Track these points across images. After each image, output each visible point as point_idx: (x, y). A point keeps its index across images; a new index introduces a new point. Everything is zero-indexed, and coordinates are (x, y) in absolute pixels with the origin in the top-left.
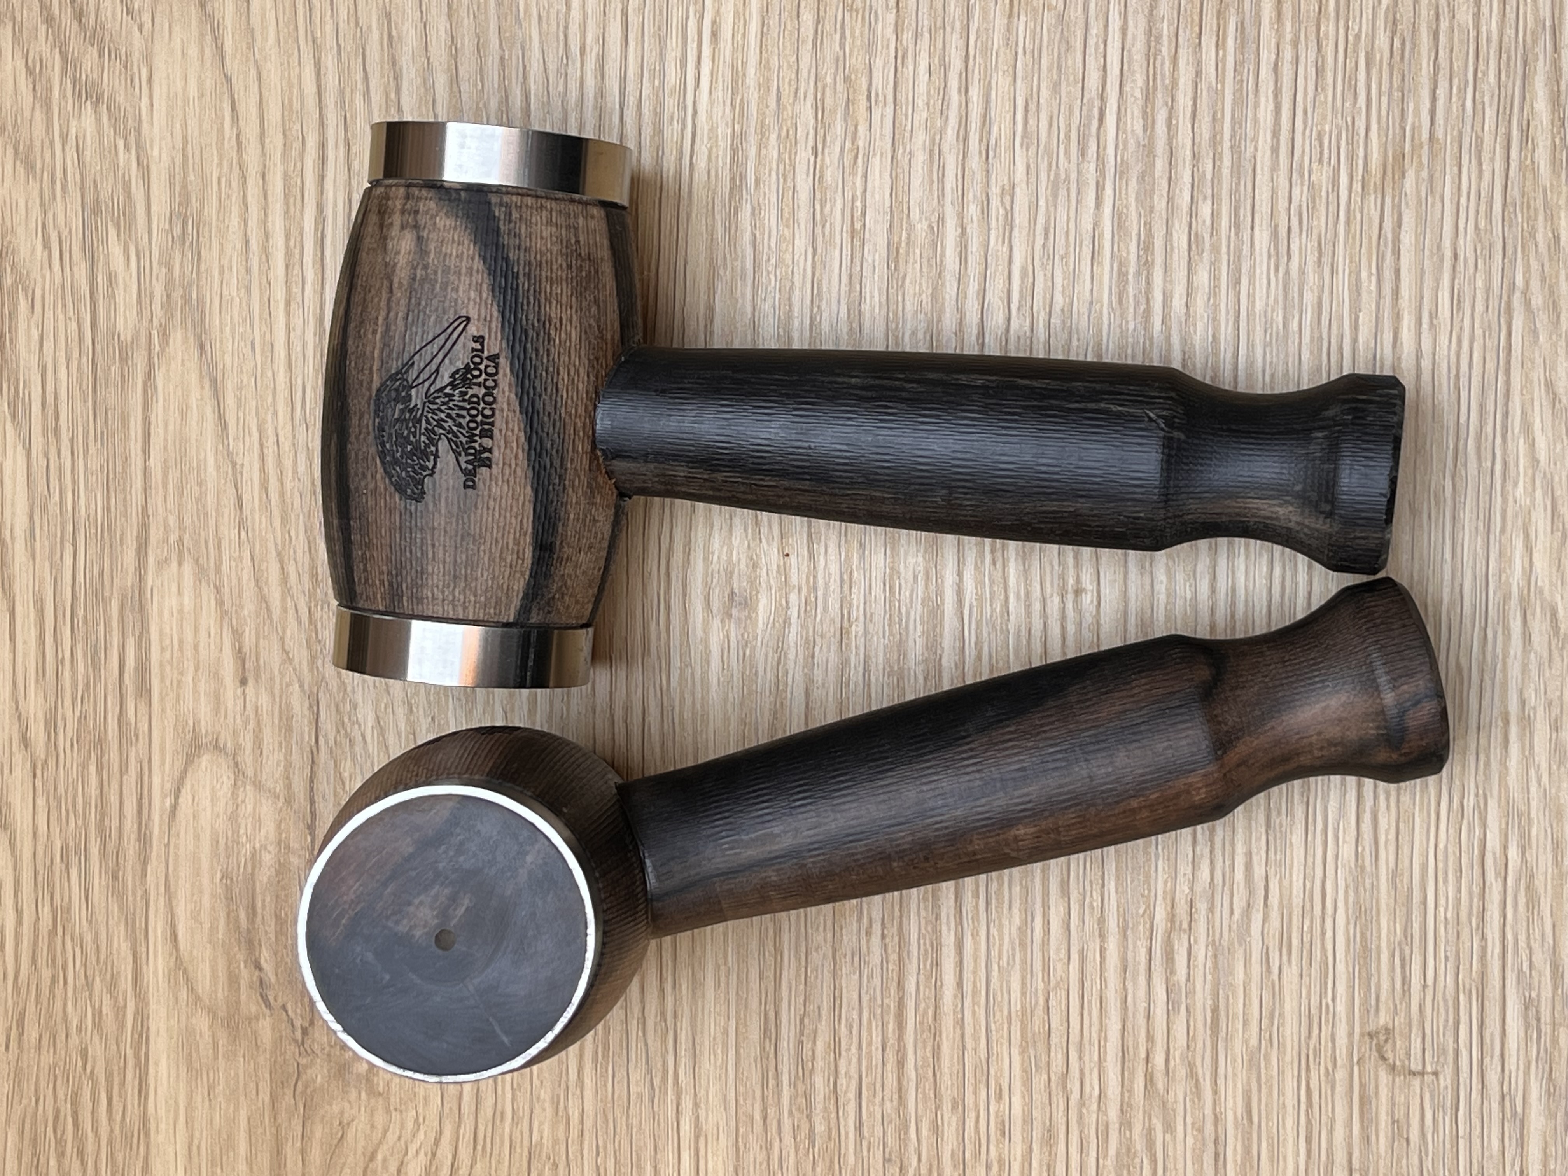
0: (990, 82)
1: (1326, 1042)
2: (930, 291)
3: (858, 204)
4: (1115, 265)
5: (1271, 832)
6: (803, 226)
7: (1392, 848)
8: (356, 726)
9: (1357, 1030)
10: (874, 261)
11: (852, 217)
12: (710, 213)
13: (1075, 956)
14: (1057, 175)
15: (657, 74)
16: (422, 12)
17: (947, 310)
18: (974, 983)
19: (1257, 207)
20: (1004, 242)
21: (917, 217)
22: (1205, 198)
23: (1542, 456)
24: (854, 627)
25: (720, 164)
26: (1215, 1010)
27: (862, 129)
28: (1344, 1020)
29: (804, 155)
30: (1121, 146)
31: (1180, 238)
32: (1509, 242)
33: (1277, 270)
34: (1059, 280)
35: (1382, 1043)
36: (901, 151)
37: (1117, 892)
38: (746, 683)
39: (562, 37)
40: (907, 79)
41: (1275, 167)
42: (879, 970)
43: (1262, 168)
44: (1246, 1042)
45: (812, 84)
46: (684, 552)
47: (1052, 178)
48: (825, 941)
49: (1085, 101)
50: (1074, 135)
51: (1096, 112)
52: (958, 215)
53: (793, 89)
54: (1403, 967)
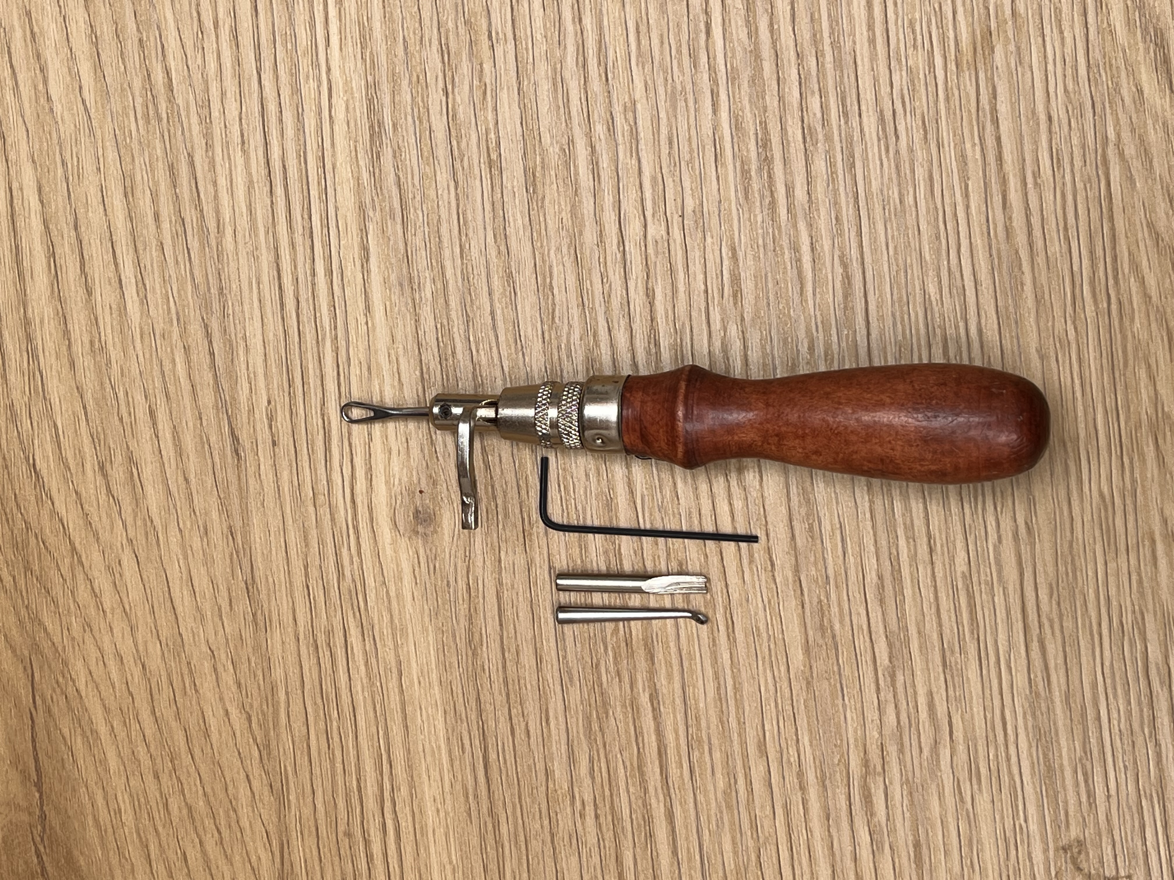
0: (601, 10)
1: (1024, 860)
2: (569, 209)
3: (492, 136)
4: (738, 164)
5: (948, 671)
6: (442, 163)
7: (1062, 672)
8: (71, 683)
9: (1051, 845)
10: (513, 187)
11: (488, 148)
12: (354, 160)
13: (779, 811)
14: (674, 88)
15: (289, 37)
16: (60, 7)
17: (587, 224)
18: (688, 849)
19: (861, 96)
20: (632, 156)
21: (549, 141)
22: (813, 93)
23: (1154, 293)
24: (535, 529)
25: (358, 115)
26: (917, 845)
27: (487, 67)
28: (1038, 838)
29: (436, 97)
30: (729, 55)
31: (795, 132)
32: (1097, 99)
33: (887, 151)
34: (687, 184)
35: (1076, 855)
36: (526, 83)
37: (811, 745)
38: (439, 594)
39: (195, 14)
40: (524, 16)
41: (873, 58)
42: (597, 849)
43: (862, 59)
44: (949, 871)
45: (435, 31)
46: (366, 479)
47: (669, 91)
48: (542, 827)
49: (691, 17)
50: (685, 51)
51: (702, 26)
52: (586, 135)
53: (418, 38)
54: (1086, 781)
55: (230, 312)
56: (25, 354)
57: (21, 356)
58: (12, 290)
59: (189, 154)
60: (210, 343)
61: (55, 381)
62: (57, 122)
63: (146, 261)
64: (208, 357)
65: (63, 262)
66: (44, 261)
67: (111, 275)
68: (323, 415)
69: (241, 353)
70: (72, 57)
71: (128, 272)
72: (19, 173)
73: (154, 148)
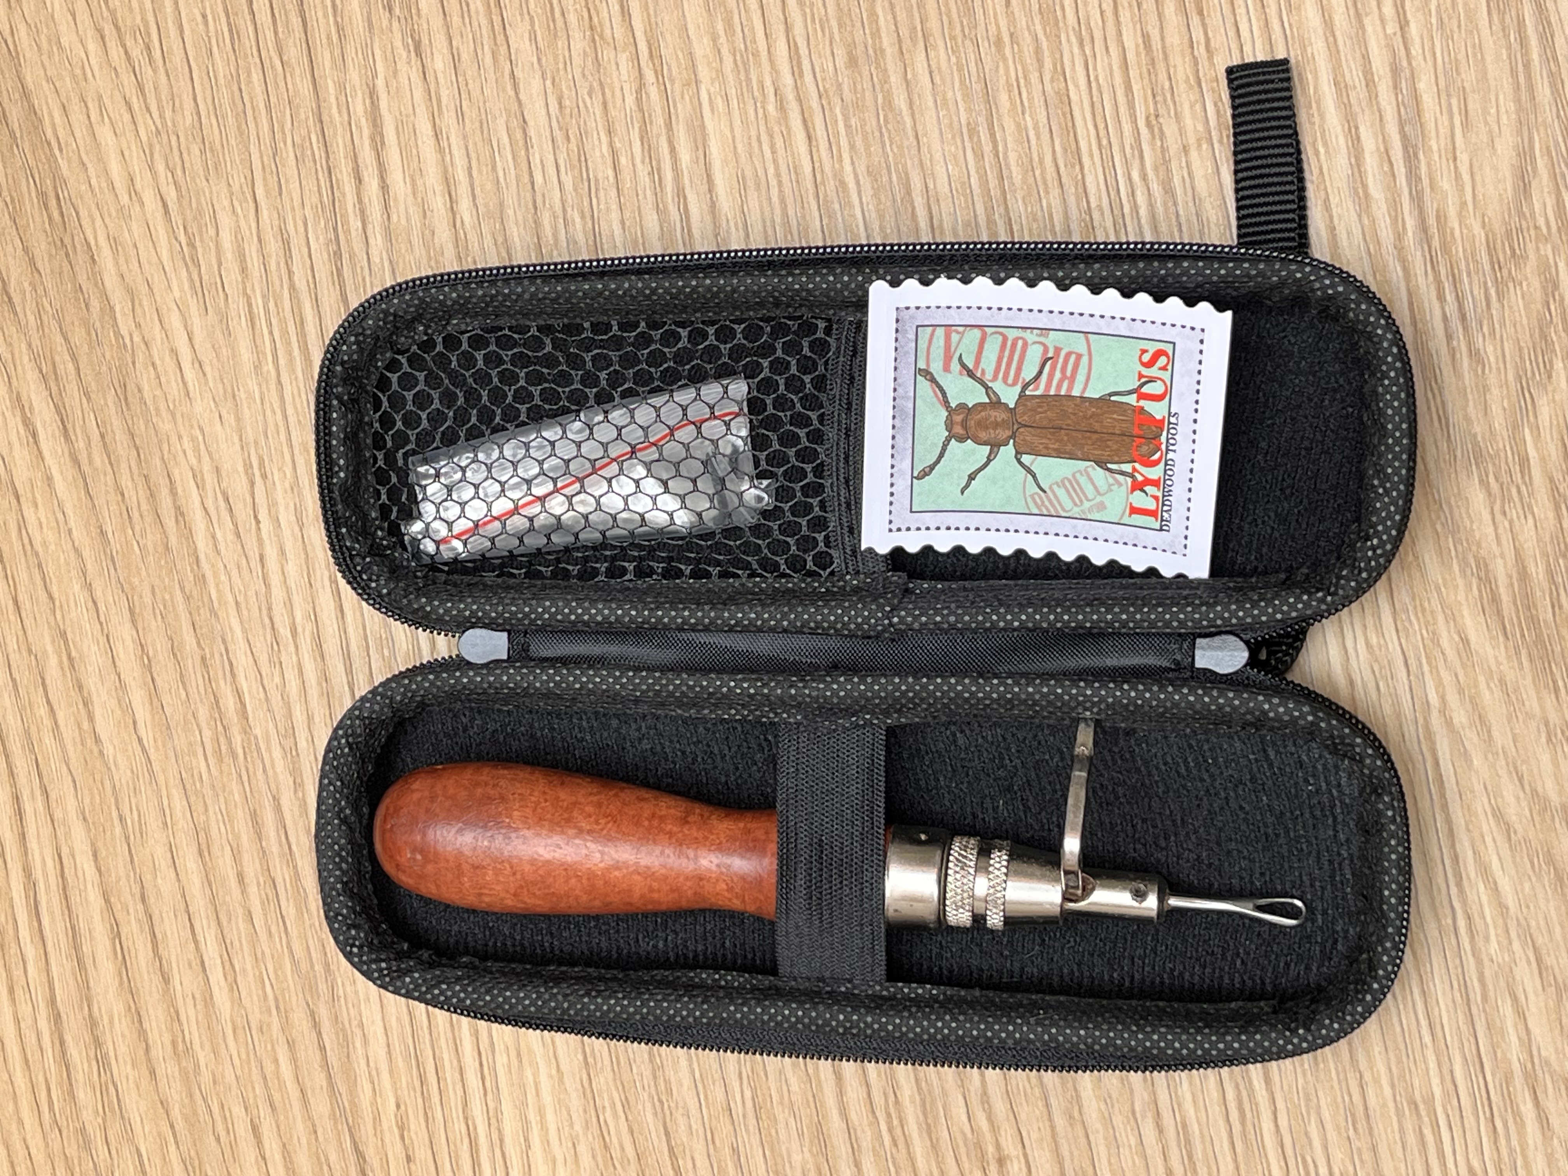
55: (341, 993)
56: (94, 1063)
57: (90, 1066)
58: (71, 981)
59: (274, 798)
60: (319, 1034)
61: (134, 1095)
62: (109, 769)
63: (232, 935)
64: (318, 1052)
65: (130, 943)
66: (108, 943)
67: (191, 956)
68: (466, 1119)
69: (358, 1044)
70: (122, 686)
71: (212, 951)
72: (68, 834)
73: (231, 792)
